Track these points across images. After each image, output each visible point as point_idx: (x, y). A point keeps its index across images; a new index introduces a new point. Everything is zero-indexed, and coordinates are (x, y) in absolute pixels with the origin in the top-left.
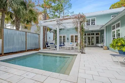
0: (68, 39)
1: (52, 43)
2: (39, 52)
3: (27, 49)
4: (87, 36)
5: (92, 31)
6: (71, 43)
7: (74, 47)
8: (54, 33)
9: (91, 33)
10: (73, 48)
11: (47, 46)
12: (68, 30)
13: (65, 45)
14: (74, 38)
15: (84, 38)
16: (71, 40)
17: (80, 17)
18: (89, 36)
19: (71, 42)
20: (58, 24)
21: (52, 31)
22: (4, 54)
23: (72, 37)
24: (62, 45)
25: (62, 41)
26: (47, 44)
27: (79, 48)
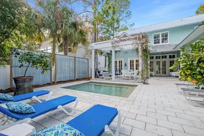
0: (126, 65)
1: (105, 71)
2: (91, 82)
3: (76, 78)
4: (155, 60)
5: (162, 53)
6: (130, 71)
7: (134, 76)
8: (106, 57)
9: (161, 55)
10: (132, 78)
11: (100, 75)
12: (126, 52)
13: (121, 74)
14: (135, 63)
15: (149, 63)
16: (131, 66)
17: (141, 38)
18: (158, 60)
19: (131, 69)
20: (114, 46)
21: (104, 54)
22: (57, 82)
23: (132, 62)
24: (118, 73)
25: (118, 67)
26: (99, 72)
27: (140, 77)
